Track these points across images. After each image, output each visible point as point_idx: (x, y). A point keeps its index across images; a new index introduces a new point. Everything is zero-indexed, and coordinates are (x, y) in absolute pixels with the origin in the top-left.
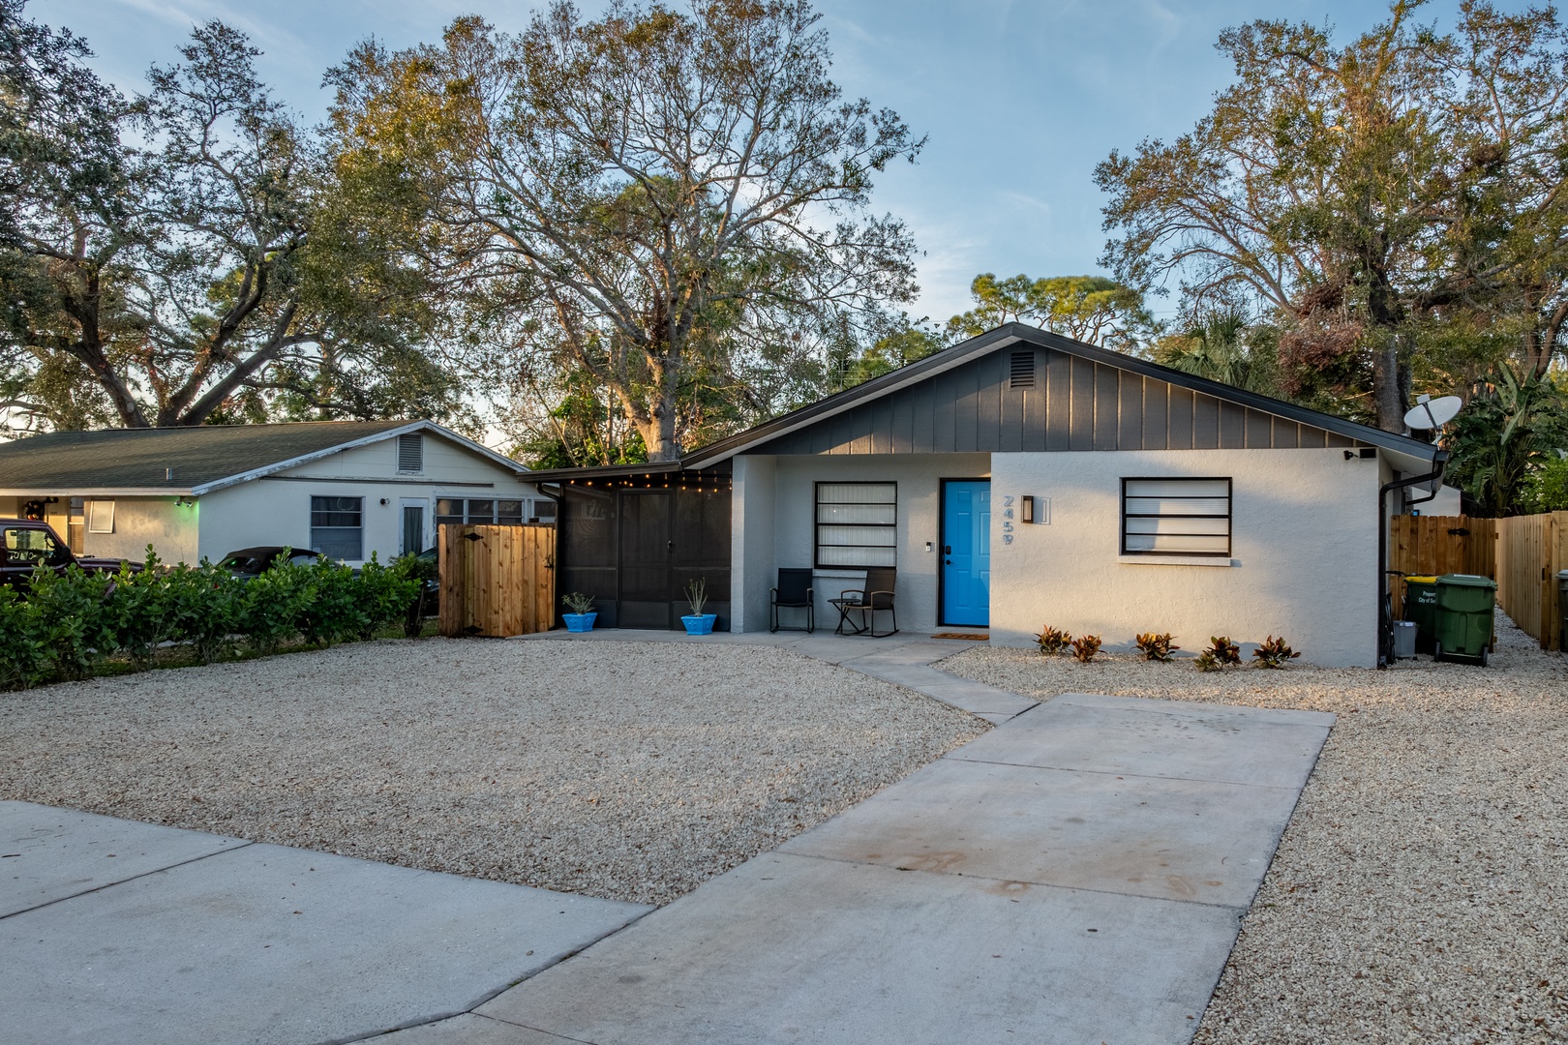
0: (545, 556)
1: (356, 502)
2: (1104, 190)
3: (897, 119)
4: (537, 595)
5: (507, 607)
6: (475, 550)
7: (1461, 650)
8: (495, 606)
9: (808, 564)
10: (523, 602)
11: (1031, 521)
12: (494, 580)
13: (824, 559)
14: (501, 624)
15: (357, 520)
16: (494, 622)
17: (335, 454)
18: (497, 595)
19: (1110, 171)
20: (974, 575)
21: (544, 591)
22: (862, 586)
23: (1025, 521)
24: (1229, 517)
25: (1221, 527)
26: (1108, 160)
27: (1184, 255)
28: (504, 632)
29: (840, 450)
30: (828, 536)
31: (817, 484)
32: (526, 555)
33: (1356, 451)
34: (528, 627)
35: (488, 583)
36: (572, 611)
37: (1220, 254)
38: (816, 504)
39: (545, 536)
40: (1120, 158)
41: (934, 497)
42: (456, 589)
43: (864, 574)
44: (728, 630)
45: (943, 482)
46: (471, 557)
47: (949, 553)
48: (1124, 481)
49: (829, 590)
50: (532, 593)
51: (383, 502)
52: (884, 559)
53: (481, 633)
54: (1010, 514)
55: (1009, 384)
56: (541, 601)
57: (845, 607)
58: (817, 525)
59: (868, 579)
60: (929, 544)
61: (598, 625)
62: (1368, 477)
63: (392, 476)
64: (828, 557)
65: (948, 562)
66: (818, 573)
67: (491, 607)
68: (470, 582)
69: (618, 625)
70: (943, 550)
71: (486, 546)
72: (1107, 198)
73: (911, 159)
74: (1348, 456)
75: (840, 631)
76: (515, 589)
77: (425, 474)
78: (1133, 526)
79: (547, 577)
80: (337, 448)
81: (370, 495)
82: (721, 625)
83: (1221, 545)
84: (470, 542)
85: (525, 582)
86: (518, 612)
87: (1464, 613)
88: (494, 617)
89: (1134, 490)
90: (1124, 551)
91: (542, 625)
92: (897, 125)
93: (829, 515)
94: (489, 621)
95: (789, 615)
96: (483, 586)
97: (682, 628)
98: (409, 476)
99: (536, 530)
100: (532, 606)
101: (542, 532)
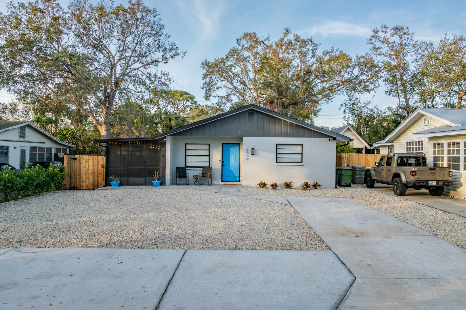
0: (101, 165)
1: (7, 148)
2: (203, 69)
3: (175, 45)
4: (98, 176)
5: (87, 180)
6: (75, 163)
7: (346, 184)
8: (82, 180)
9: (184, 167)
10: (93, 179)
12: (82, 173)
13: (187, 165)
14: (85, 186)
15: (7, 154)
16: (82, 185)
18: (83, 177)
19: (205, 64)
20: (231, 169)
21: (101, 175)
22: (201, 172)
23: (252, 154)
24: (302, 154)
25: (300, 156)
26: (205, 62)
27: (219, 88)
28: (86, 187)
30: (188, 158)
31: (186, 144)
32: (94, 164)
33: (331, 139)
34: (94, 187)
35: (80, 173)
36: (113, 181)
37: (229, 88)
38: (186, 150)
39: (101, 160)
40: (207, 61)
41: (221, 148)
42: (69, 175)
43: (202, 169)
44: (165, 185)
45: (223, 144)
46: (73, 165)
47: (224, 163)
48: (277, 145)
49: (191, 174)
50: (96, 176)
51: (15, 148)
52: (206, 164)
53: (77, 189)
54: (247, 153)
55: (248, 120)
56: (100, 178)
57: (197, 178)
58: (186, 155)
59: (203, 170)
60: (219, 160)
61: (120, 185)
62: (334, 144)
63: (17, 139)
65: (224, 165)
66: (187, 168)
67: (81, 180)
68: (73, 173)
69: (127, 185)
70: (223, 162)
71: (79, 161)
72: (204, 71)
73: (183, 57)
74: (330, 140)
75: (195, 184)
76: (90, 175)
77: (27, 139)
78: (279, 156)
79: (103, 171)
80: (4, 130)
81: (11, 145)
82: (163, 184)
83: (300, 160)
84: (73, 160)
85: (94, 173)
86: (91, 182)
87: (346, 175)
88: (82, 183)
89: (279, 147)
90: (277, 162)
91: (100, 185)
92: (175, 47)
93: (188, 153)
94: (80, 185)
95: (179, 181)
96: (78, 174)
97: (152, 185)
98: (22, 140)
99: (98, 157)
100: (96, 179)
101: (100, 158)
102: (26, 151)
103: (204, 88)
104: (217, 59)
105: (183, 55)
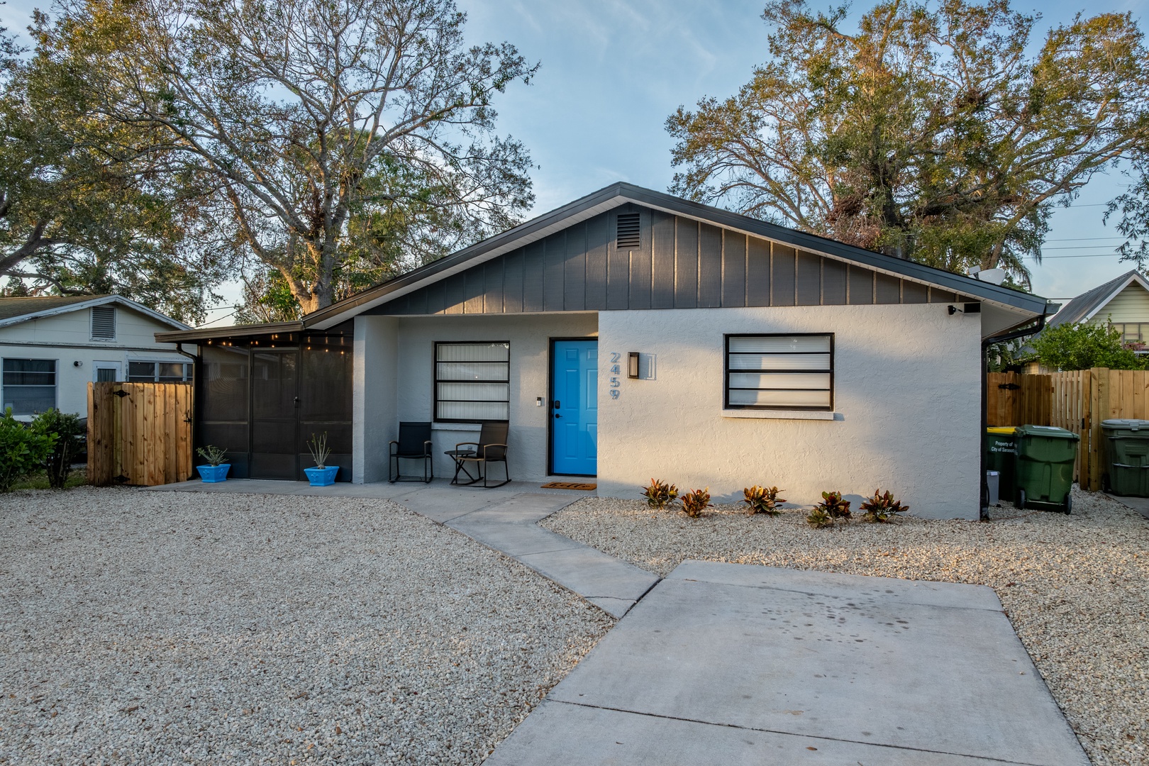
0: (184, 411)
1: (51, 364)
2: (672, 136)
3: (515, 52)
4: (177, 447)
5: (151, 459)
6: (122, 406)
7: (1045, 498)
8: (141, 457)
9: (427, 417)
10: (165, 454)
11: (637, 377)
12: (139, 434)
13: (441, 415)
14: (146, 474)
15: (51, 379)
16: (139, 472)
17: (24, 322)
18: (142, 447)
19: (677, 122)
20: (582, 428)
21: (184, 443)
22: (476, 438)
23: (631, 377)
24: (831, 372)
25: (823, 381)
26: (676, 114)
27: (729, 188)
28: (149, 481)
29: (453, 310)
30: (446, 392)
31: (436, 344)
32: (167, 410)
33: (959, 306)
34: (169, 477)
35: (134, 436)
36: (206, 462)
37: (756, 187)
38: (436, 362)
39: (184, 392)
40: (684, 112)
41: (544, 356)
42: (104, 442)
43: (479, 427)
44: (350, 481)
45: (553, 341)
46: (119, 412)
47: (558, 407)
48: (727, 337)
49: (447, 441)
50: (173, 445)
51: (76, 364)
52: (497, 413)
53: (128, 482)
54: (616, 370)
55: (616, 245)
56: (181, 453)
57: (460, 457)
58: (436, 382)
59: (482, 432)
60: (539, 399)
61: (231, 475)
62: (970, 332)
63: (86, 342)
64: (447, 411)
65: (558, 416)
66: (436, 426)
67: (137, 458)
68: (119, 435)
69: (249, 475)
70: (553, 404)
71: (132, 402)
72: (675, 142)
73: (526, 81)
74: (952, 311)
75: (455, 482)
76: (159, 442)
77: (118, 340)
78: (737, 381)
79: (186, 429)
80: (26, 317)
81: (64, 359)
82: (343, 476)
83: (823, 399)
84: (119, 398)
85: (167, 435)
86: (161, 463)
87: (1049, 463)
88: (140, 467)
89: (736, 346)
90: (727, 406)
91: (182, 475)
92: (515, 57)
93: (446, 371)
94: (135, 471)
95: (411, 466)
96: (130, 439)
97: (306, 479)
98: (102, 343)
99: (176, 387)
100: (173, 457)
101: (181, 388)
102: (118, 373)
103: (678, 189)
104: (706, 100)
105: (526, 75)
